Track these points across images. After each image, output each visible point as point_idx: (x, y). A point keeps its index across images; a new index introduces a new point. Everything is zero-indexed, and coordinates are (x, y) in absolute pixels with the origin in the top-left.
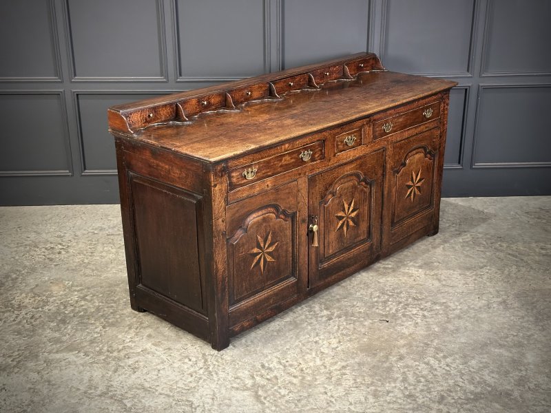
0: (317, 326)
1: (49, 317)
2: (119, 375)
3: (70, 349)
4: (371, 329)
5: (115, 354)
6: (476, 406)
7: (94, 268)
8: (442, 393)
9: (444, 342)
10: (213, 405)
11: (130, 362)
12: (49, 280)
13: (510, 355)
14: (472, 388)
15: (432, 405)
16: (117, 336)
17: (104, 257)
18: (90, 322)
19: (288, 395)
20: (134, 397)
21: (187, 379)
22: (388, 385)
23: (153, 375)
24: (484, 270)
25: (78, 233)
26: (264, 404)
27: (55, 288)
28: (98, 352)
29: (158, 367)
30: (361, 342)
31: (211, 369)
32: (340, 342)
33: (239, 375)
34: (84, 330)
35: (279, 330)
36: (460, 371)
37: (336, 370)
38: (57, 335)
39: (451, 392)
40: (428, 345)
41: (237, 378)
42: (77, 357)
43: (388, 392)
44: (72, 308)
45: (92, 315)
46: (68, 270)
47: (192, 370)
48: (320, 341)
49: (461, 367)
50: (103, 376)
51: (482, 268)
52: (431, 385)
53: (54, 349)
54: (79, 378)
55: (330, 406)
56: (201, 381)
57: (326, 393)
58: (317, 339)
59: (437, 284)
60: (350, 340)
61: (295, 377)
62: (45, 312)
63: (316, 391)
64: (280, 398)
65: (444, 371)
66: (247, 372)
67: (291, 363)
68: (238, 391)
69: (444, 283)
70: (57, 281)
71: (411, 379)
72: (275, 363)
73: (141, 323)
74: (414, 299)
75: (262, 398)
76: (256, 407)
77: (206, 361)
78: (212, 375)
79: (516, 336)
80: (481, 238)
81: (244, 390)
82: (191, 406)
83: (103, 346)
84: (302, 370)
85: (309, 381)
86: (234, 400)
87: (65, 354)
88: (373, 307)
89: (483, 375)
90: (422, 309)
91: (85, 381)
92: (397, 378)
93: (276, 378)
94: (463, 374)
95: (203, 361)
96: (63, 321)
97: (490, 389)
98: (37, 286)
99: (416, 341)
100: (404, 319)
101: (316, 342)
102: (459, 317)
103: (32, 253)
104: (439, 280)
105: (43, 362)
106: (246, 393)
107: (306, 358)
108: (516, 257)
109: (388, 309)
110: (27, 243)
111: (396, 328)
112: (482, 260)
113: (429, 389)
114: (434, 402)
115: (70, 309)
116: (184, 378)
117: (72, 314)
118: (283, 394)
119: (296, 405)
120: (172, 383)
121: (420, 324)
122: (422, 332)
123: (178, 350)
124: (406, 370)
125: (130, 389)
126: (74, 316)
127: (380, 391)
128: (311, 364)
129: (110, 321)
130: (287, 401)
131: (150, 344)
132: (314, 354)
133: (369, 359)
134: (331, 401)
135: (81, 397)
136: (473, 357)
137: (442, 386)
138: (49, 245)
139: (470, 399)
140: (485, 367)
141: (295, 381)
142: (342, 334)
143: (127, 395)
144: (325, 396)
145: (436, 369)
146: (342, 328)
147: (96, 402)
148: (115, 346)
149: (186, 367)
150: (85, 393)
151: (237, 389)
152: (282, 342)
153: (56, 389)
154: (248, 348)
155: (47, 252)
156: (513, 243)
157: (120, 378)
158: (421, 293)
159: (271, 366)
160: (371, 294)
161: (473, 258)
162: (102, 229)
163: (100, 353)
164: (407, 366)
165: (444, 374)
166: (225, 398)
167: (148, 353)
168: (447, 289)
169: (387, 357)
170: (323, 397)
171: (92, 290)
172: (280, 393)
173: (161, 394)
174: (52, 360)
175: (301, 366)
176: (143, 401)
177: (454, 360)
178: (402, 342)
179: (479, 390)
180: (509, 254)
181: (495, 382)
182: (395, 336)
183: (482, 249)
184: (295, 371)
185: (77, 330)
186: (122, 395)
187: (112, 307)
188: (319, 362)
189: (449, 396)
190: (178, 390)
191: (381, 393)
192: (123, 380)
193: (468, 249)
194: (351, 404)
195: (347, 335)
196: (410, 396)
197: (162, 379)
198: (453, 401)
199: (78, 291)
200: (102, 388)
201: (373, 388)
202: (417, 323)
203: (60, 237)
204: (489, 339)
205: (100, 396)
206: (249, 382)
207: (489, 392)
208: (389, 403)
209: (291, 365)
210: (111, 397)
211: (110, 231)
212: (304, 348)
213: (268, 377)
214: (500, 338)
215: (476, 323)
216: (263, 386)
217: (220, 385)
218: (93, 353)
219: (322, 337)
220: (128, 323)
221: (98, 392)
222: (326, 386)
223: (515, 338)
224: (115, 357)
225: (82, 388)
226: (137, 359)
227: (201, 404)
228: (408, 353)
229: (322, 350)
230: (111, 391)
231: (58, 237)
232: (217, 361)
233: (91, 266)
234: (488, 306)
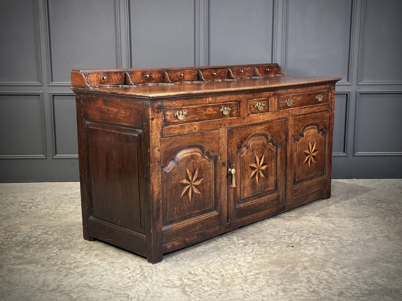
0: (236, 249)
1: (15, 244)
2: (69, 278)
3: (30, 262)
4: (279, 251)
5: (67, 266)
6: (370, 298)
7: (56, 216)
8: (341, 290)
9: (341, 259)
10: (146, 297)
11: (79, 270)
12: (19, 223)
13: (396, 267)
14: (366, 287)
15: (333, 297)
16: (69, 256)
17: (65, 210)
18: (49, 246)
19: (210, 290)
20: (80, 292)
21: (126, 280)
22: (294, 284)
23: (98, 278)
24: (369, 218)
25: (46, 197)
26: (190, 296)
27: (23, 228)
28: (53, 264)
29: (102, 274)
30: (272, 259)
31: (146, 275)
32: (254, 259)
33: (169, 278)
34: (43, 251)
35: (204, 252)
36: (355, 277)
37: (251, 275)
38: (21, 254)
39: (348, 289)
40: (328, 261)
41: (168, 280)
42: (35, 267)
43: (295, 289)
44: (35, 239)
45: (51, 243)
46: (35, 217)
47: (130, 275)
48: (238, 258)
49: (356, 274)
50: (55, 279)
51: (367, 217)
52: (331, 285)
53: (16, 263)
54: (35, 280)
55: (246, 297)
56: (138, 282)
57: (242, 289)
58: (235, 257)
59: (332, 226)
60: (263, 258)
61: (216, 279)
62: (13, 241)
63: (234, 288)
64: (203, 293)
65: (342, 277)
66: (176, 277)
67: (213, 271)
68: (168, 288)
69: (337, 225)
70: (25, 224)
71: (314, 280)
72: (200, 271)
73: (91, 247)
74: (314, 234)
75: (189, 293)
76: (183, 298)
77: (142, 270)
78: (147, 278)
79: (400, 256)
80: (365, 201)
81: (173, 287)
82: (128, 298)
83: (58, 261)
84: (222, 275)
85: (228, 282)
86: (164, 294)
87: (25, 266)
88: (281, 239)
89: (374, 279)
90: (320, 240)
91: (40, 282)
92: (303, 281)
93: (201, 280)
94: (358, 279)
95: (140, 270)
96: (27, 247)
97: (381, 288)
98: (9, 226)
99: (317, 258)
100: (306, 245)
101: (234, 259)
102: (352, 245)
103: (8, 208)
104: (334, 224)
105: (6, 270)
106: (175, 290)
107: (226, 268)
108: (394, 211)
109: (293, 240)
110: (6, 202)
111: (300, 251)
112: (367, 213)
113: (330, 287)
114: (335, 295)
115: (33, 239)
116: (123, 280)
117: (35, 242)
118: (206, 290)
119: (217, 297)
120: (112, 283)
121: (319, 249)
122: (322, 253)
123: (120, 263)
124: (310, 275)
125: (77, 287)
126: (36, 243)
127: (288, 288)
128: (231, 272)
129: (65, 246)
130: (209, 295)
131: (96, 260)
132: (232, 266)
133: (278, 269)
134: (247, 295)
135: (35, 292)
136: (366, 269)
137: (341, 285)
138: (22, 204)
139: (366, 294)
140: (375, 274)
141: (216, 282)
142: (256, 254)
143: (74, 290)
144: (242, 291)
145: (335, 276)
146: (255, 250)
147: (47, 295)
148: (68, 261)
149: (125, 273)
150: (39, 289)
151: (168, 287)
152: (207, 259)
153: (14, 286)
154: (178, 262)
155: (20, 208)
156: (390, 204)
157: (70, 280)
158: (319, 231)
159: (197, 273)
160: (279, 231)
161: (360, 212)
162: (65, 195)
163: (55, 265)
164: (311, 274)
165: (341, 278)
166: (157, 292)
167: (95, 265)
168: (340, 229)
169: (293, 268)
170: (239, 292)
171: (53, 229)
172: (203, 289)
173: (103, 290)
174: (14, 269)
175: (221, 273)
176: (87, 294)
177: (349, 270)
178: (306, 259)
179: (372, 288)
180: (388, 210)
181: (385, 284)
182: (300, 255)
183: (366, 207)
184: (216, 276)
185: (37, 252)
186: (70, 290)
187: (68, 238)
188: (236, 271)
189: (347, 292)
190: (118, 287)
191: (288, 290)
192: (72, 281)
193: (355, 206)
194: (264, 296)
195: (260, 254)
196: (314, 292)
197: (105, 281)
198: (351, 295)
199: (42, 229)
200: (53, 286)
201: (282, 286)
202: (317, 248)
203: (32, 199)
204: (378, 258)
205: (51, 291)
206: (178, 283)
207: (381, 290)
208: (297, 296)
209: (213, 273)
210: (61, 292)
211: (73, 196)
212: (225, 262)
213: (194, 279)
214: (387, 257)
215: (365, 248)
216: (189, 285)
217: (154, 285)
218: (48, 265)
219: (239, 255)
220: (80, 247)
221: (50, 289)
222: (242, 285)
223: (399, 257)
224: (67, 268)
225: (37, 286)
226: (85, 268)
227: (137, 296)
228: (311, 266)
229: (239, 263)
230: (60, 288)
231: (30, 199)
232: (151, 270)
233: (54, 215)
234: (375, 239)
